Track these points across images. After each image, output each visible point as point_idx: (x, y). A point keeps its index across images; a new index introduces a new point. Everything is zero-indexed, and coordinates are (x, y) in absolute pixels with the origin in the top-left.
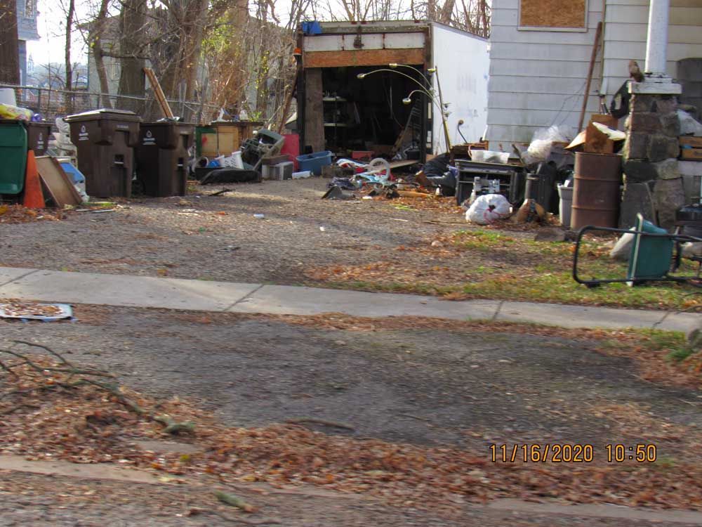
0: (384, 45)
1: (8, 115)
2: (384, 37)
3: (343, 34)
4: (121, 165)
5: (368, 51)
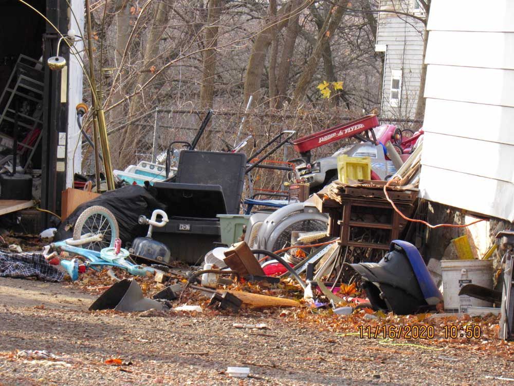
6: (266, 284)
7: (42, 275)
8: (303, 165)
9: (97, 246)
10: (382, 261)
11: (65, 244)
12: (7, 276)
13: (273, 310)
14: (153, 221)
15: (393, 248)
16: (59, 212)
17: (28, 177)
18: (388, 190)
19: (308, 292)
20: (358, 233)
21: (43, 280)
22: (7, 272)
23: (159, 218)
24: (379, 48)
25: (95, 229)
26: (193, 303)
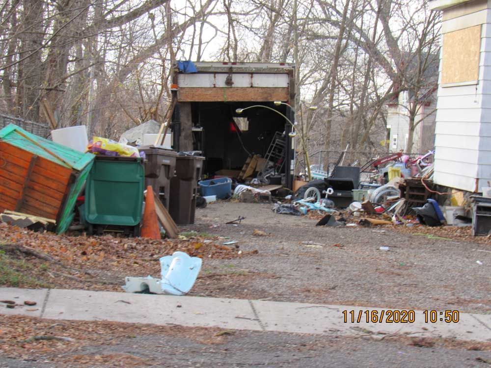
0: (252, 84)
1: (124, 153)
2: (252, 77)
3: (215, 73)
4: (163, 196)
5: (237, 89)
6: (377, 216)
7: (294, 213)
8: (375, 171)
9: (313, 202)
10: (424, 207)
11: (302, 201)
12: (281, 213)
13: (381, 225)
14: (327, 192)
15: (427, 202)
16: (292, 189)
17: (280, 176)
18: (423, 180)
19: (394, 218)
20: (412, 197)
21: (294, 215)
22: (280, 212)
23: (330, 191)
24: (388, 127)
25: (312, 196)
26: (352, 223)
